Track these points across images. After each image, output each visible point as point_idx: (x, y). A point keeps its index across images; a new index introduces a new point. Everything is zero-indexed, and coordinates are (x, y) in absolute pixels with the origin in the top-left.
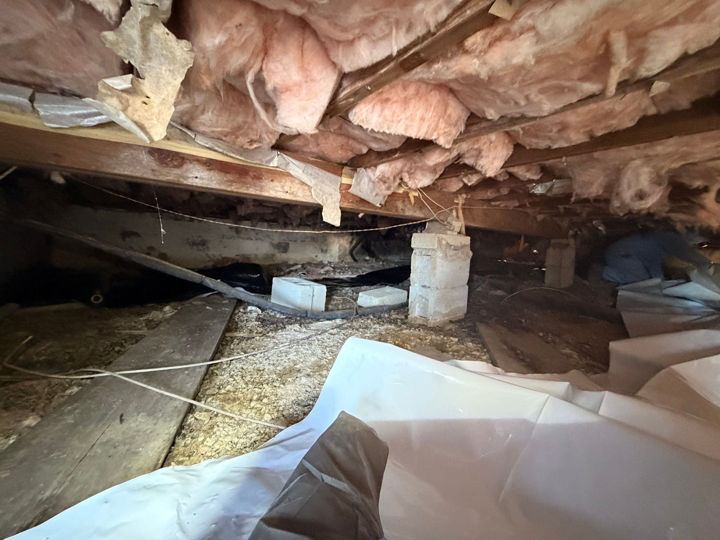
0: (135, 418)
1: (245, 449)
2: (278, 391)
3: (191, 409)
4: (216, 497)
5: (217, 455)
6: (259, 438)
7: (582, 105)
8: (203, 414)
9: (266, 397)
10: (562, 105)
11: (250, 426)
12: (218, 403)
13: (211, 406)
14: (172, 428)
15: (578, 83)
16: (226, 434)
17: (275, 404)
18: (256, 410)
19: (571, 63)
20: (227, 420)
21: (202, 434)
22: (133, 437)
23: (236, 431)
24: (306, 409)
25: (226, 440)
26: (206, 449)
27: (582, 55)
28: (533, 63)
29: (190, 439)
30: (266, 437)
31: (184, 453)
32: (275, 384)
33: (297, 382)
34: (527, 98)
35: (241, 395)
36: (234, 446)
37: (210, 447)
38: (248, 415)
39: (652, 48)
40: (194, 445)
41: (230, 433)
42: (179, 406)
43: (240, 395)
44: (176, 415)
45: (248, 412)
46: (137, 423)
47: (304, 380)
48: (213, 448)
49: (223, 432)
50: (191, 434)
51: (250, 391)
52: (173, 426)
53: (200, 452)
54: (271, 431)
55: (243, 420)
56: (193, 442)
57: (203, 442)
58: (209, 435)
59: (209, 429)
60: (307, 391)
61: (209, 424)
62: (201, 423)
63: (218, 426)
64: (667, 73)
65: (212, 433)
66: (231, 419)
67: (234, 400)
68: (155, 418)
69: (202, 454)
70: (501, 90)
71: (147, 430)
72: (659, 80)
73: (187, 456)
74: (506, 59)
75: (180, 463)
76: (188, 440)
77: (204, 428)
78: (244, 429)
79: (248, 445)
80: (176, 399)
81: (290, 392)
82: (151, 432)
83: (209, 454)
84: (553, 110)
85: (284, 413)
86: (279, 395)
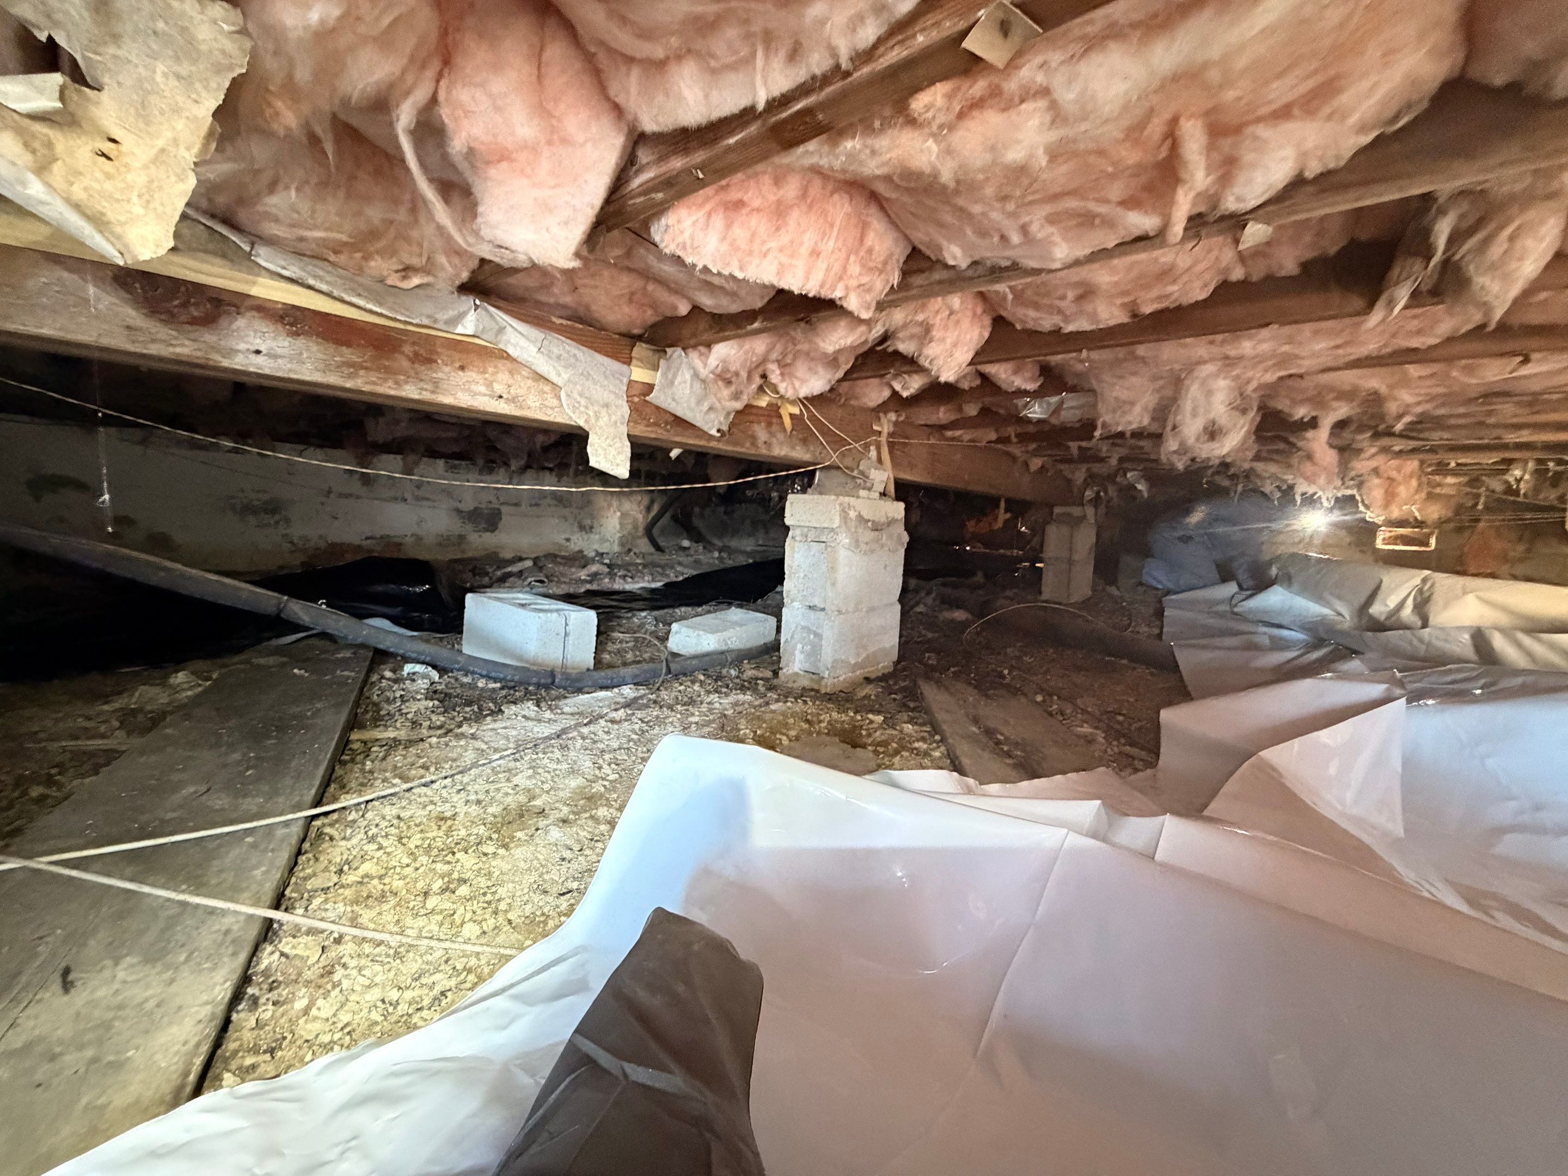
0: (107, 974)
1: (418, 1014)
2: (494, 863)
3: (268, 931)
4: (353, 1143)
5: (348, 1038)
6: (453, 983)
7: (1125, 254)
8: (304, 940)
9: (465, 882)
10: (1088, 251)
11: (429, 958)
12: (342, 909)
13: (322, 920)
14: (218, 988)
15: (1120, 210)
16: (367, 982)
17: (489, 897)
18: (440, 918)
19: (1110, 169)
20: (367, 948)
21: (304, 990)
22: (107, 1026)
23: (393, 973)
24: (564, 903)
25: (368, 997)
26: (316, 1027)
27: (1132, 156)
28: (1044, 163)
29: (270, 1007)
30: (472, 978)
31: (255, 1045)
32: (485, 849)
33: (537, 840)
34: (1024, 230)
35: (401, 883)
36: (391, 1009)
37: (327, 1020)
38: (421, 931)
39: (1249, 157)
40: (282, 1021)
41: (377, 980)
42: (235, 928)
43: (397, 884)
44: (230, 950)
45: (421, 924)
46: (116, 986)
47: (555, 834)
48: (334, 1023)
49: (361, 980)
50: (273, 996)
51: (420, 871)
52: (222, 980)
53: (301, 1037)
54: (483, 962)
55: (410, 946)
56: (278, 1014)
57: (306, 1011)
58: (322, 991)
59: (322, 976)
60: (563, 859)
61: (321, 965)
62: (298, 963)
63: (344, 966)
64: (1270, 208)
65: (329, 987)
66: (378, 945)
67: (382, 898)
68: (167, 967)
69: (307, 1041)
70: (976, 209)
71: (146, 1000)
72: (1256, 220)
73: (265, 1052)
74: (993, 149)
75: (246, 1073)
76: (266, 1012)
77: (308, 975)
78: (412, 965)
79: (426, 1002)
80: (224, 912)
81: (522, 864)
82: (158, 1006)
83: (326, 1039)
84: (1071, 259)
85: (510, 916)
86: (495, 875)
